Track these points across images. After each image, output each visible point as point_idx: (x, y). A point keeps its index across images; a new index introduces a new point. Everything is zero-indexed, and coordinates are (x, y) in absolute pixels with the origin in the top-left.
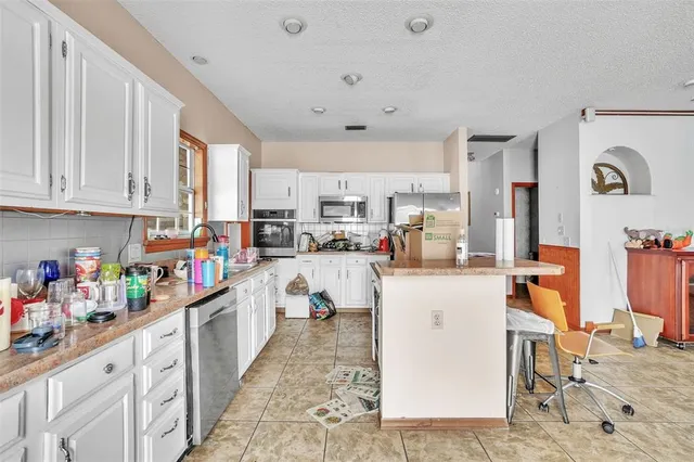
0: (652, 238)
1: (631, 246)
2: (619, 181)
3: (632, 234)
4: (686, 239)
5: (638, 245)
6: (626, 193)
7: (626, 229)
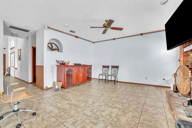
0: (62, 63)
1: (57, 65)
2: (57, 48)
3: (58, 62)
4: (68, 63)
5: (59, 64)
6: (58, 51)
7: (56, 60)
